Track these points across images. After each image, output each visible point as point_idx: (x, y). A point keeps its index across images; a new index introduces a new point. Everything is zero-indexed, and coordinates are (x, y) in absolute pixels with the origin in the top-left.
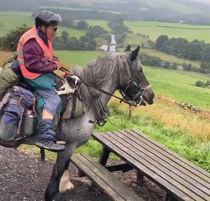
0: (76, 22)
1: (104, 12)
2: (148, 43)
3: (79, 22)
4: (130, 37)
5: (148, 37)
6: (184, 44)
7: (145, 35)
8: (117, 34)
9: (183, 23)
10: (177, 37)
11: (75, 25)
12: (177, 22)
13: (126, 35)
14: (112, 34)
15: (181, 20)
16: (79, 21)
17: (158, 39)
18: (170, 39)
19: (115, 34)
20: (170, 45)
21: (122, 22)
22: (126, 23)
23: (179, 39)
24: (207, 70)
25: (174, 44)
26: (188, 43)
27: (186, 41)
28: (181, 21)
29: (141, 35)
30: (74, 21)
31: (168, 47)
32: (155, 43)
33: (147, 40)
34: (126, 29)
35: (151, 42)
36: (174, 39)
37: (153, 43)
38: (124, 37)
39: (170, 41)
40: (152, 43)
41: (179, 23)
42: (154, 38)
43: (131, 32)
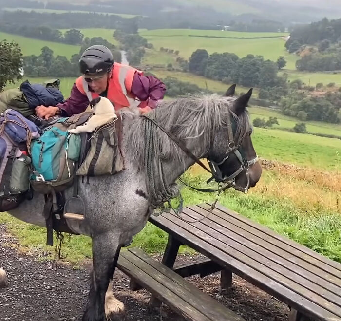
0: (64, 31)
1: (107, 14)
2: (178, 63)
3: (68, 32)
4: (148, 54)
5: (177, 53)
6: (232, 62)
7: (173, 51)
8: (128, 50)
9: (228, 30)
10: (220, 51)
11: (63, 38)
12: (219, 29)
13: (144, 51)
14: (122, 49)
15: (226, 25)
16: (69, 30)
17: (193, 55)
18: (211, 55)
19: (126, 50)
20: (211, 63)
21: (136, 32)
22: (142, 32)
23: (225, 55)
24: (269, 101)
25: (217, 63)
26: (238, 61)
27: (235, 58)
28: (225, 27)
29: (166, 50)
30: (61, 30)
31: (208, 67)
32: (189, 62)
33: (175, 58)
34: (144, 43)
35: (183, 61)
36: (216, 56)
37: (186, 62)
38: (141, 54)
39: (211, 58)
40: (184, 63)
41: (223, 30)
42: (187, 55)
43: (151, 47)
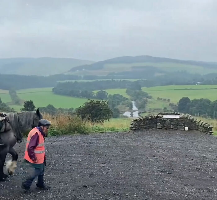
0: (95, 92)
1: (120, 80)
2: (170, 107)
3: (98, 92)
4: (150, 103)
5: (169, 100)
6: (207, 104)
7: (166, 99)
8: (136, 101)
9: (201, 84)
10: (198, 98)
11: (95, 96)
12: (194, 84)
13: (147, 101)
14: (132, 101)
16: (99, 91)
17: (180, 101)
18: (192, 101)
19: (135, 101)
20: (193, 106)
21: (140, 89)
22: (144, 89)
23: (201, 100)
25: (197, 105)
26: (211, 103)
27: (209, 102)
28: (198, 82)
29: (161, 99)
30: (93, 92)
31: (191, 108)
32: (177, 105)
33: (168, 104)
34: (146, 95)
35: (173, 105)
36: (196, 101)
37: (176, 105)
39: (192, 102)
40: (175, 107)
41: (197, 85)
42: (176, 101)
43: (151, 97)
